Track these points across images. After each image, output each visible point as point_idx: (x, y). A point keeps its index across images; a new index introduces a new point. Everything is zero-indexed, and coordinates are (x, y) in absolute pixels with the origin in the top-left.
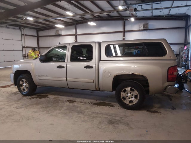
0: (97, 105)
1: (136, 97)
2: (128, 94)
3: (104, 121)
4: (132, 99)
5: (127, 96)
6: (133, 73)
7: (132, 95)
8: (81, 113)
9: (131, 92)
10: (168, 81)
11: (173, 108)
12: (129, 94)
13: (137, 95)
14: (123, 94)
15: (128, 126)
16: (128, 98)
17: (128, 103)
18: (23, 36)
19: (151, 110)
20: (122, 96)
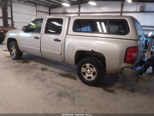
0: (62, 76)
1: (94, 74)
2: (87, 70)
3: (54, 92)
4: (91, 75)
5: (87, 72)
6: (92, 50)
7: (91, 71)
8: (43, 81)
9: (90, 68)
10: (125, 62)
11: (133, 91)
12: (89, 70)
13: (95, 72)
14: (83, 70)
15: (72, 101)
16: (87, 73)
17: (86, 78)
18: (38, 12)
19: (108, 89)
20: (82, 71)
